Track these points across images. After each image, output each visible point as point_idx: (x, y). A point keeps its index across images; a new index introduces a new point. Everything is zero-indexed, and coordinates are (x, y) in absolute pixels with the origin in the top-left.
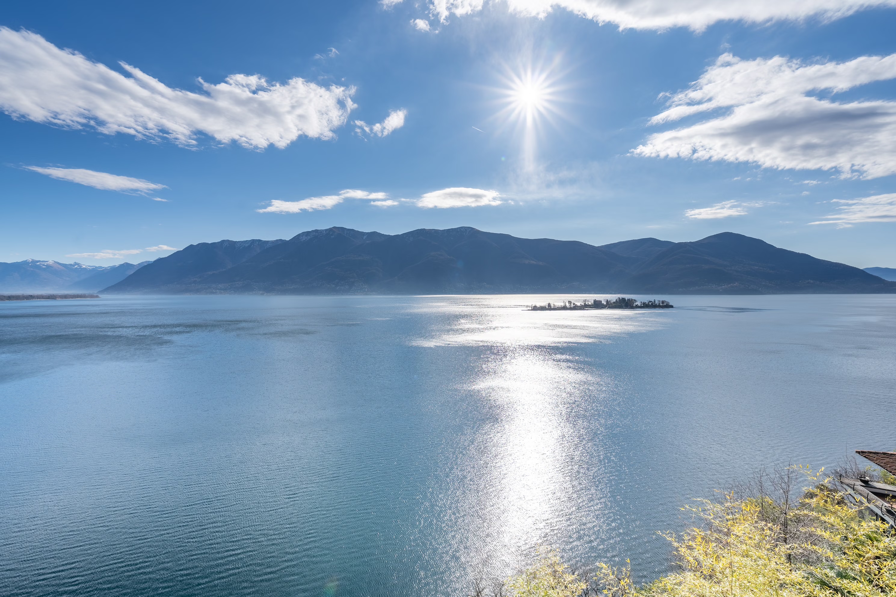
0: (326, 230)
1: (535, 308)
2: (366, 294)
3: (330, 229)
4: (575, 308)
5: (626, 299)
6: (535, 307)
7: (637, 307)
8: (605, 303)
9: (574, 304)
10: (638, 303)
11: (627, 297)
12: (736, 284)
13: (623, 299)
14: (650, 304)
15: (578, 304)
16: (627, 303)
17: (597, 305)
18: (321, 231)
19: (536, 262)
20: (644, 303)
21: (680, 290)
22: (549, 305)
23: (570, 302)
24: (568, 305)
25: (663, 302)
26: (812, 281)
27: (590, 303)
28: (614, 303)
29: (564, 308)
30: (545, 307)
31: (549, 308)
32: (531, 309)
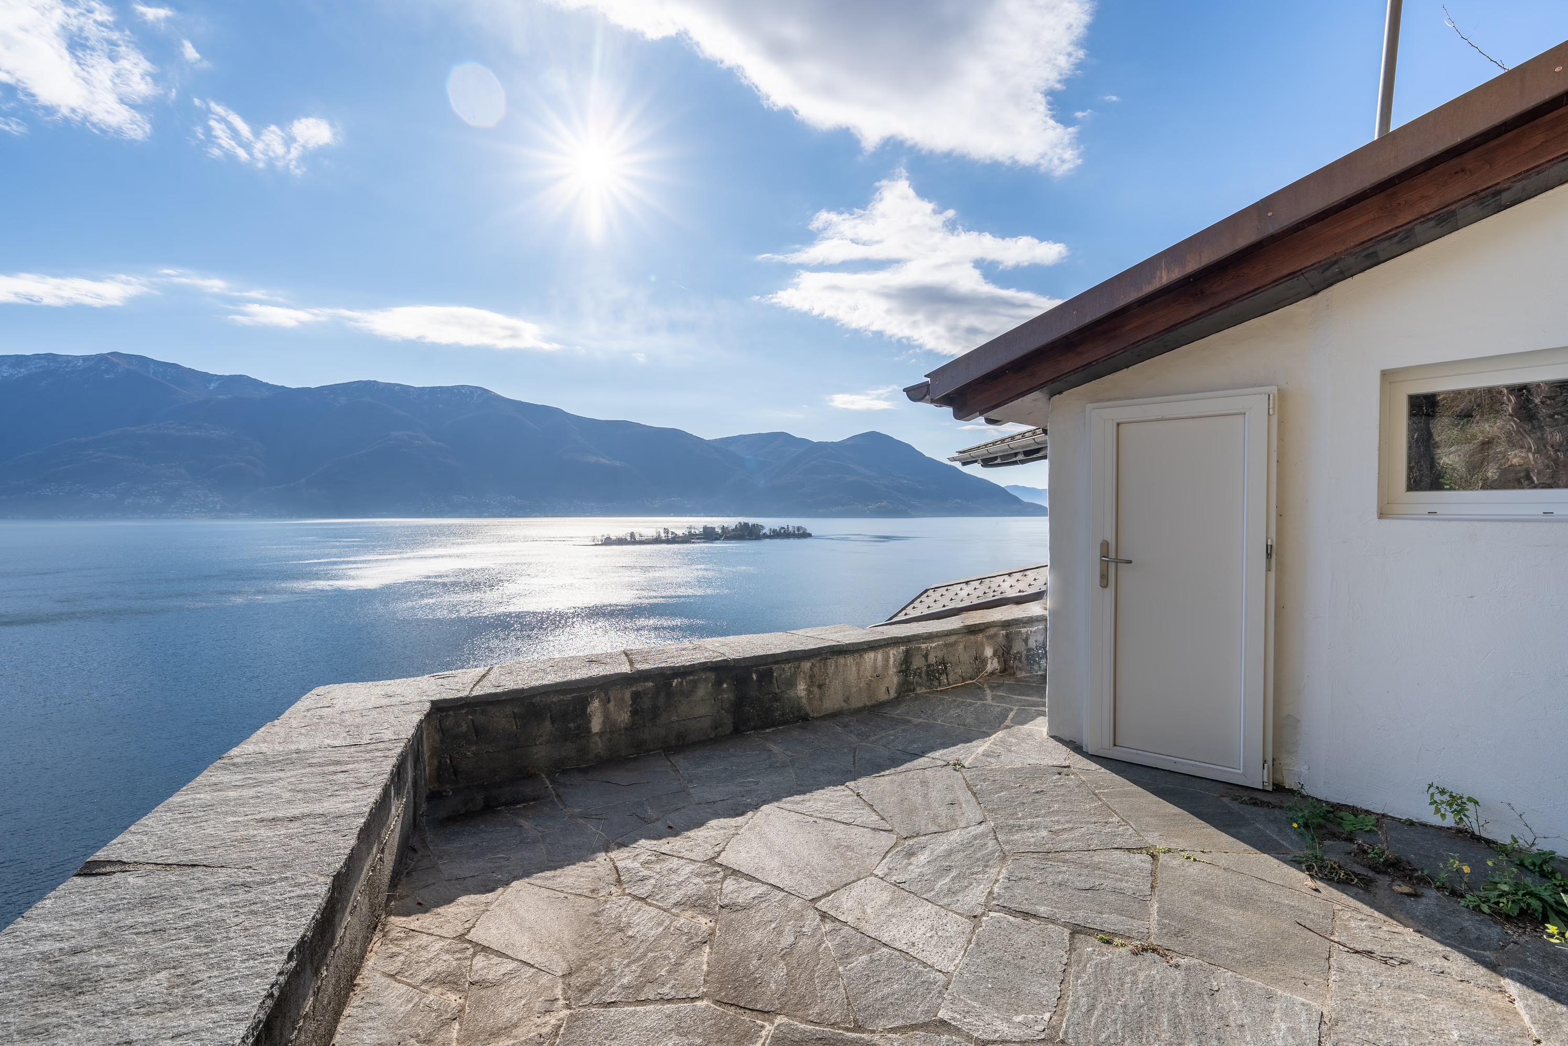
0: (86, 359)
1: (608, 542)
2: (218, 517)
3: (101, 358)
4: (675, 540)
5: (750, 524)
6: (608, 538)
7: (765, 536)
8: (720, 532)
9: (673, 533)
10: (766, 531)
11: (751, 521)
12: (884, 503)
13: (746, 524)
14: (782, 531)
15: (680, 533)
16: (751, 530)
17: (709, 535)
18: (69, 360)
19: (608, 460)
20: (774, 531)
21: (820, 511)
22: (632, 535)
23: (666, 531)
24: (663, 535)
25: (799, 529)
26: (960, 501)
27: (697, 532)
28: (733, 530)
29: (657, 541)
30: (626, 539)
31: (633, 540)
32: (600, 543)
